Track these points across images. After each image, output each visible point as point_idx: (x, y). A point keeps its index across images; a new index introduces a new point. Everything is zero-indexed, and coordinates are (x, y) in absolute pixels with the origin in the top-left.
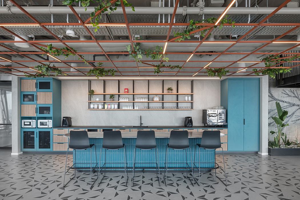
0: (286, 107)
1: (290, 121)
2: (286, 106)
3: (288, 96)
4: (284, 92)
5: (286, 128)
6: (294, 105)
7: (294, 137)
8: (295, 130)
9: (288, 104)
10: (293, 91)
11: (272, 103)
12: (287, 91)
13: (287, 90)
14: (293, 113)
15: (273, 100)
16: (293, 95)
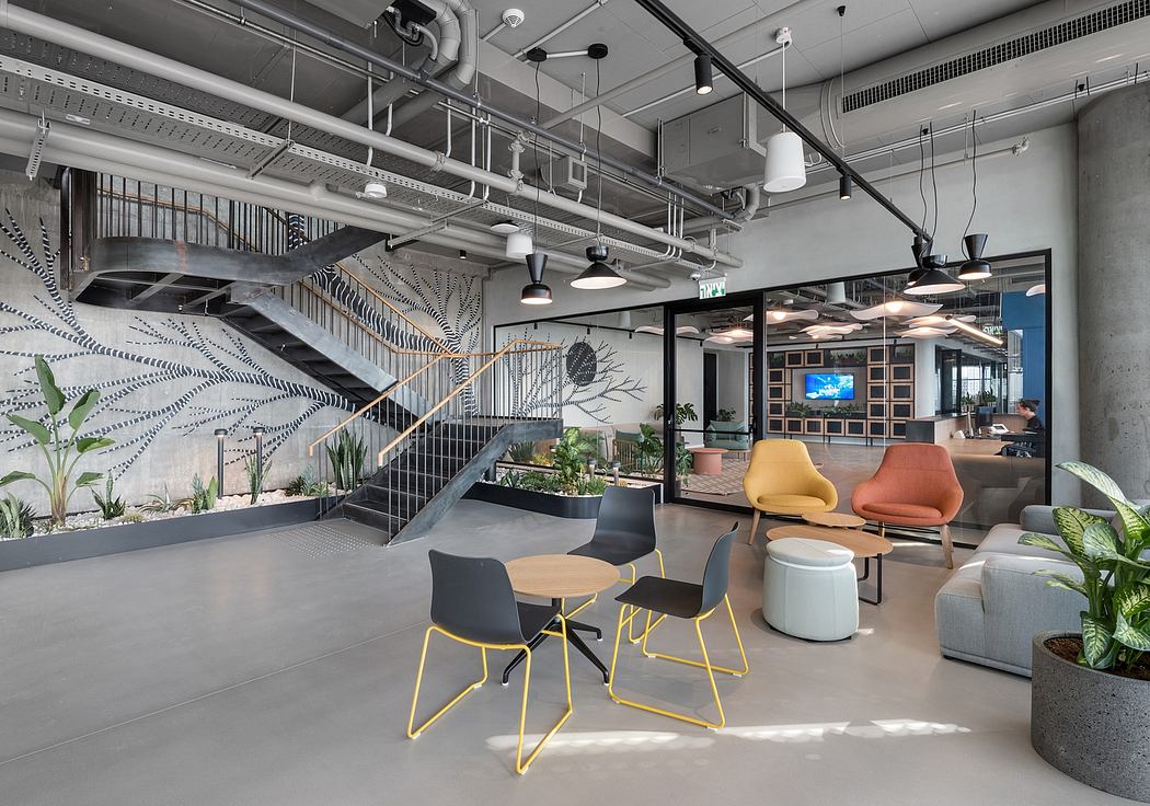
0: (149, 379)
1: (168, 426)
2: (151, 375)
3: (158, 340)
4: (140, 325)
5: (153, 452)
6: (185, 372)
7: (187, 479)
8: (192, 460)
9: (160, 369)
10: (181, 326)
11: (83, 365)
12: (156, 325)
13: (155, 320)
14: (180, 400)
15: (86, 350)
16: (182, 338)
